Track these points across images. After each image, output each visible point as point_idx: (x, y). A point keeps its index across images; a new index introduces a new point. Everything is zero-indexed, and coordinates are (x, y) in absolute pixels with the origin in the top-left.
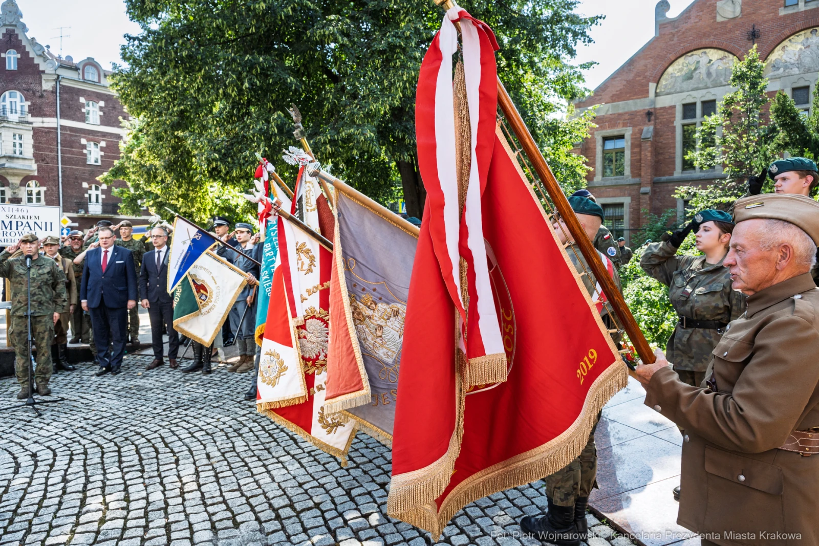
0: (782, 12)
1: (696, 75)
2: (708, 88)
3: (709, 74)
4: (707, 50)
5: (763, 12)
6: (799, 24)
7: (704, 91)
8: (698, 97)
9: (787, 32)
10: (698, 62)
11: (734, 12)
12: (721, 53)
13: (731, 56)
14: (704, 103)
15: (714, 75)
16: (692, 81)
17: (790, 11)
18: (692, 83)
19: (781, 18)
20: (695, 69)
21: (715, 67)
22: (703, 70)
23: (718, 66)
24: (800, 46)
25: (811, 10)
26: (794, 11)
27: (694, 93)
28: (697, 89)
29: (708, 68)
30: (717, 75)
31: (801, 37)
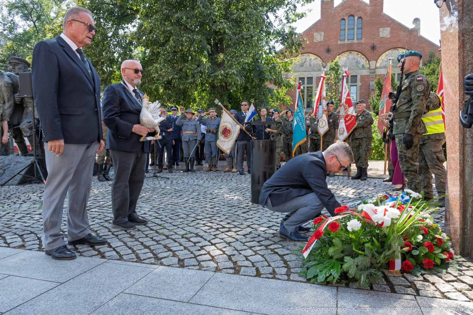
0: (339, 42)
1: (305, 65)
2: (310, 71)
3: (310, 65)
4: (310, 54)
5: (332, 41)
6: (345, 49)
7: (308, 73)
8: (306, 75)
9: (341, 51)
10: (306, 59)
11: (321, 39)
12: (315, 57)
13: (319, 58)
14: (308, 78)
15: (312, 66)
16: (303, 67)
17: (342, 42)
18: (303, 68)
19: (339, 45)
20: (305, 62)
21: (313, 62)
22: (308, 63)
23: (314, 62)
24: (345, 58)
25: (350, 43)
26: (344, 43)
27: (304, 73)
28: (305, 71)
29: (310, 62)
30: (313, 66)
31: (346, 55)
